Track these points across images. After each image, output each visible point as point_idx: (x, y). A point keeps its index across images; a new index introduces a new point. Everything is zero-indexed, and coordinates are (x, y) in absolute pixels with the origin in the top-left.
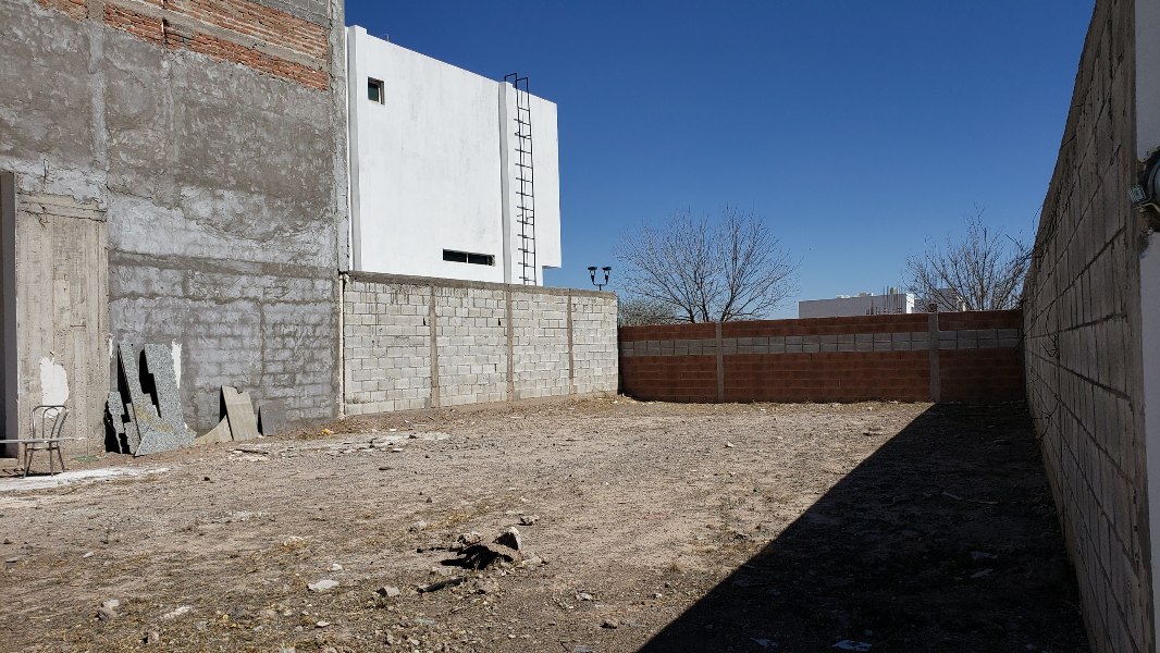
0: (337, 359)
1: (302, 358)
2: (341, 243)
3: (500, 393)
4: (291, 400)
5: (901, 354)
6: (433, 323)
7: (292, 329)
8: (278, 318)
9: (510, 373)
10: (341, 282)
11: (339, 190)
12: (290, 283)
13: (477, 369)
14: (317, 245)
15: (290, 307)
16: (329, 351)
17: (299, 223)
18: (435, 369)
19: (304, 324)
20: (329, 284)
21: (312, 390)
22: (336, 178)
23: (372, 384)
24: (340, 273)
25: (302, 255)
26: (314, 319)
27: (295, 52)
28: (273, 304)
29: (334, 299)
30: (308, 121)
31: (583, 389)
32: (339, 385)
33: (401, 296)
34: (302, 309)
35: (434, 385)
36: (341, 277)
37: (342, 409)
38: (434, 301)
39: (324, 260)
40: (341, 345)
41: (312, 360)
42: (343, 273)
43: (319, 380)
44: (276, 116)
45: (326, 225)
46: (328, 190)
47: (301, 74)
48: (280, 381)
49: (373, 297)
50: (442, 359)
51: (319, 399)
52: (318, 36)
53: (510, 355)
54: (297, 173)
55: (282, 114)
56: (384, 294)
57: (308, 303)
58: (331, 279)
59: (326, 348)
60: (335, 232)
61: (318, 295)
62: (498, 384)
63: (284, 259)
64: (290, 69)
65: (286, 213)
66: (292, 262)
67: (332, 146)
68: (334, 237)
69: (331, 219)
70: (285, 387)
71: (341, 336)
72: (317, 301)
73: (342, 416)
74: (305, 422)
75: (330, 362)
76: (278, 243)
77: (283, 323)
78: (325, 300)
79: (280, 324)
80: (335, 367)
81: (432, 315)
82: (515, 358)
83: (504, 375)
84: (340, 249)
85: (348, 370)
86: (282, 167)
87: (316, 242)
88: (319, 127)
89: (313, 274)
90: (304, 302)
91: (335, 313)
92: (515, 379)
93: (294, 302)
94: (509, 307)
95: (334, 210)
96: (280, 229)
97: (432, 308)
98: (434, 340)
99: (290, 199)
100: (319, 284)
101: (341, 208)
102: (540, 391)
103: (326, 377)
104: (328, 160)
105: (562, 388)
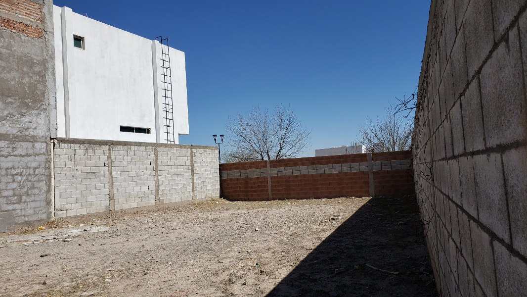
0: (50, 186)
1: (26, 187)
2: (52, 122)
3: (151, 201)
4: (18, 211)
5: (355, 174)
6: (110, 165)
7: (19, 171)
8: (10, 165)
9: (157, 190)
10: (52, 144)
11: (51, 93)
12: (18, 144)
13: (137, 189)
14: (36, 124)
15: (18, 159)
16: (44, 182)
17: (24, 111)
18: (111, 189)
19: (27, 168)
20: (44, 145)
21: (33, 205)
22: (49, 86)
23: (73, 200)
24: (51, 139)
25: (25, 129)
26: (34, 165)
27: (20, 16)
28: (6, 157)
29: (48, 152)
30: (29, 55)
31: (200, 197)
32: (51, 200)
33: (90, 151)
34: (26, 159)
35: (111, 198)
36: (52, 141)
37: (53, 214)
38: (110, 153)
39: (41, 132)
40: (53, 179)
41: (33, 187)
42: (53, 139)
43: (38, 199)
44: (7, 51)
45: (42, 113)
46: (43, 94)
47: (24, 29)
48: (11, 200)
49: (73, 151)
50: (116, 184)
51: (38, 209)
52: (35, 9)
53: (157, 181)
54: (22, 83)
55: (11, 50)
56: (80, 150)
57: (30, 156)
58: (46, 142)
59: (43, 181)
60: (48, 116)
61: (37, 151)
62: (150, 197)
63: (14, 131)
64: (17, 25)
65: (14, 106)
66: (19, 133)
67: (46, 69)
68: (47, 119)
69: (45, 109)
70: (14, 203)
71: (53, 174)
72: (36, 155)
73: (53, 219)
74: (29, 223)
75: (45, 188)
76: (9, 123)
77: (13, 168)
78: (41, 154)
79: (11, 168)
80: (49, 191)
81: (110, 161)
82: (160, 182)
83: (154, 192)
84: (51, 126)
85: (57, 192)
86: (12, 80)
87: (35, 122)
88: (36, 59)
89: (34, 139)
90: (28, 155)
91: (48, 161)
92: (160, 193)
93: (21, 155)
94: (156, 156)
95: (47, 104)
96: (10, 114)
97: (109, 157)
98: (111, 174)
99: (17, 98)
100: (37, 145)
101: (52, 103)
102: (175, 198)
103: (43, 197)
104: (43, 76)
105: (188, 196)
